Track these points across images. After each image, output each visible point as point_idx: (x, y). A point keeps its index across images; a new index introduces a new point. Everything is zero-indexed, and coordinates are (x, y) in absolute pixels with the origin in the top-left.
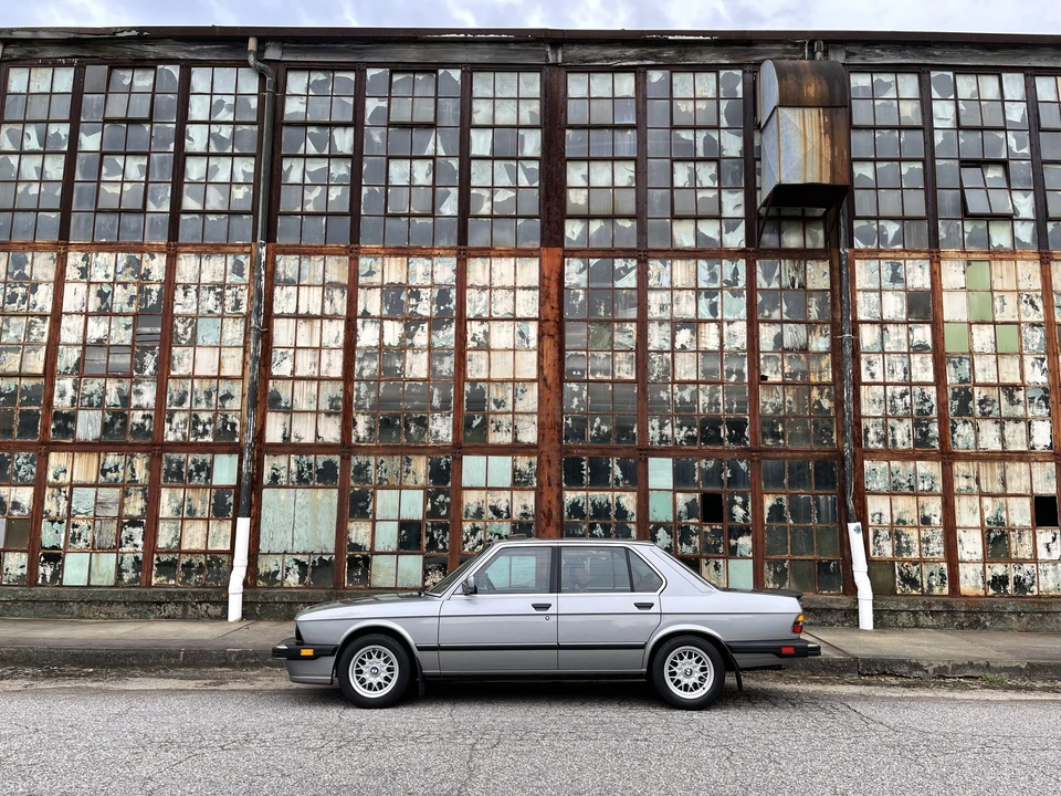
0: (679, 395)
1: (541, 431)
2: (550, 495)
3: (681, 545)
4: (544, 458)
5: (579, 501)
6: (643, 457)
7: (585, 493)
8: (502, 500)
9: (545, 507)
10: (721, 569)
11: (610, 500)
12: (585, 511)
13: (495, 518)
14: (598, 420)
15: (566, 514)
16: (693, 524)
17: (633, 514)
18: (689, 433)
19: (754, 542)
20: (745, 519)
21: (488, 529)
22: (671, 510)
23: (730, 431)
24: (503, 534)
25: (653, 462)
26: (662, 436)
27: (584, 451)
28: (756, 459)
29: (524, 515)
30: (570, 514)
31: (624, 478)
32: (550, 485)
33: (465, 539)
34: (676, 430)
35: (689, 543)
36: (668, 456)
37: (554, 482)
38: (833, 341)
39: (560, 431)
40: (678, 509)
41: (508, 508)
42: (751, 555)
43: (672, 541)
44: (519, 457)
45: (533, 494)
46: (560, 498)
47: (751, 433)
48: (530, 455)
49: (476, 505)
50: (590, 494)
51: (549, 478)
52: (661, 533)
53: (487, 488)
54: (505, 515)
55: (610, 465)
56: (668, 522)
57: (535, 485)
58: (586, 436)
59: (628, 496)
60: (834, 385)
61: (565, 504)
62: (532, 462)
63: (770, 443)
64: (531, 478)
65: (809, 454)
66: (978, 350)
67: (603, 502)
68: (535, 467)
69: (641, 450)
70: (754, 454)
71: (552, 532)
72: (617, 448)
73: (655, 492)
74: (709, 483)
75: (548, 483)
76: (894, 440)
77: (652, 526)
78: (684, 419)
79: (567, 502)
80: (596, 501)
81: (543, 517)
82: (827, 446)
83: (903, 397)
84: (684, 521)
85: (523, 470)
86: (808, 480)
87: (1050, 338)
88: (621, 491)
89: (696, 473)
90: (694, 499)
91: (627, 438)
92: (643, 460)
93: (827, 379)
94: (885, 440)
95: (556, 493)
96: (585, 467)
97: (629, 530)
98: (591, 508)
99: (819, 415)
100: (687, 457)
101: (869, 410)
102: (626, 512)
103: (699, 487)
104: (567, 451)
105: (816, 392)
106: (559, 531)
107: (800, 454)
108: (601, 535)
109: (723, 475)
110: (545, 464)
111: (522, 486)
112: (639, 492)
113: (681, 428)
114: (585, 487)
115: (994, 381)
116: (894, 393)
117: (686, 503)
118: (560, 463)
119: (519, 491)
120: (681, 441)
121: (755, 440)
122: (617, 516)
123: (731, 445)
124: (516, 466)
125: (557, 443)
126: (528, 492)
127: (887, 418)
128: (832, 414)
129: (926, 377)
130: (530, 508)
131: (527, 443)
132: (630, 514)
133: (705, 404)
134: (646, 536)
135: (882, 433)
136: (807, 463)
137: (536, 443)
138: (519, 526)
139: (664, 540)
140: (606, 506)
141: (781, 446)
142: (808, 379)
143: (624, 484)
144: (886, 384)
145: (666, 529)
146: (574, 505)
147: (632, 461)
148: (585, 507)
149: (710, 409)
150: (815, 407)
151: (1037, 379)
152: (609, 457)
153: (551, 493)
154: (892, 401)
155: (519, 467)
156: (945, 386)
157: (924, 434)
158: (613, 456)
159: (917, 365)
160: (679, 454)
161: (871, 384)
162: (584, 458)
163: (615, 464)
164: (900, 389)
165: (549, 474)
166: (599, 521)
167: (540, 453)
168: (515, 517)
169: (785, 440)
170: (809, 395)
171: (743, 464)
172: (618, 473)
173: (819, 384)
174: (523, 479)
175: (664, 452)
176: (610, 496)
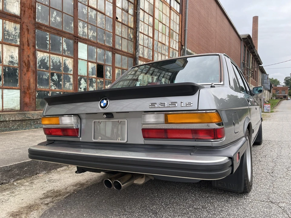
0: (90, 13)
1: (23, 8)
2: (28, 52)
3: (90, 87)
4: (25, 27)
5: (45, 59)
6: (76, 41)
7: (48, 55)
9: (25, 59)
12: (48, 65)
14: (55, 13)
15: (38, 65)
16: (94, 78)
18: (94, 34)
20: (110, 77)
22: (86, 70)
23: (107, 38)
25: (80, 45)
26: (84, 32)
27: (48, 29)
28: (114, 52)
29: (11, 62)
30: (40, 67)
31: (68, 50)
32: (28, 45)
34: (89, 31)
35: (93, 87)
36: (86, 43)
37: (31, 45)
38: (134, 12)
39: (35, 12)
40: (89, 70)
43: (87, 85)
44: (7, 22)
45: (17, 49)
46: (34, 55)
47: (113, 41)
48: (15, 22)
50: (51, 55)
51: (28, 41)
52: (83, 81)
55: (61, 41)
56: (85, 76)
57: (18, 43)
58: (48, 20)
59: (69, 60)
60: (134, 29)
61: (37, 59)
62: (17, 28)
63: (118, 47)
64: (16, 38)
65: (127, 55)
66: (159, 30)
67: (58, 62)
68: (18, 31)
69: (75, 37)
70: (114, 50)
71: (30, 76)
72: (65, 33)
73: (81, 60)
74: (100, 60)
75: (27, 44)
76: (145, 55)
77: (79, 77)
78: (92, 27)
79: (39, 58)
80: (54, 60)
81: (24, 65)
82: (131, 53)
83: (147, 40)
84: (91, 76)
85: (10, 31)
86: (126, 65)
87: (169, 32)
88: (66, 57)
89: (96, 54)
90: (95, 67)
91: (69, 28)
92: (76, 42)
93: (132, 26)
94: (143, 54)
95: (32, 52)
96: (48, 39)
97: (70, 78)
98: (51, 64)
99: (130, 40)
100: (93, 46)
101: (141, 42)
102: (68, 69)
103: (96, 61)
104: (39, 26)
105: (129, 30)
106: (35, 75)
107: (125, 54)
108: (56, 80)
109: (104, 57)
110: (25, 31)
111: (9, 42)
112: (74, 59)
113: (91, 30)
114: (48, 51)
115: (161, 41)
116: (145, 38)
117: (92, 68)
118: (35, 33)
119: (7, 45)
120: (91, 37)
121: (114, 44)
122: (64, 70)
123: (107, 44)
124: (5, 28)
125: (33, 19)
126: (14, 47)
127: (144, 46)
128: (133, 40)
129: (151, 35)
130: (16, 58)
131: (13, 14)
132: (70, 70)
133: (99, 22)
134: (77, 82)
135: (143, 51)
136: (127, 58)
137: (19, 15)
138: (8, 69)
139: (83, 85)
140: (59, 64)
141: (120, 49)
142: (128, 24)
143: (68, 53)
144: (144, 34)
145: (84, 79)
146: (43, 61)
147: (71, 42)
148: (48, 63)
149: (101, 25)
150: (129, 36)
151: (167, 44)
152: (61, 36)
153: (29, 50)
154: (145, 41)
155: (7, 28)
156: (154, 40)
157: (150, 54)
158: (63, 36)
159: (150, 30)
160: (90, 43)
161: (141, 33)
162: (48, 33)
163: (63, 42)
164: (147, 37)
165: (27, 38)
166: (56, 72)
167: (22, 23)
168: (5, 63)
169: (122, 47)
170: (128, 31)
171: (110, 54)
172: (65, 47)
173: (130, 28)
174: (10, 38)
175: (85, 41)
176: (61, 59)
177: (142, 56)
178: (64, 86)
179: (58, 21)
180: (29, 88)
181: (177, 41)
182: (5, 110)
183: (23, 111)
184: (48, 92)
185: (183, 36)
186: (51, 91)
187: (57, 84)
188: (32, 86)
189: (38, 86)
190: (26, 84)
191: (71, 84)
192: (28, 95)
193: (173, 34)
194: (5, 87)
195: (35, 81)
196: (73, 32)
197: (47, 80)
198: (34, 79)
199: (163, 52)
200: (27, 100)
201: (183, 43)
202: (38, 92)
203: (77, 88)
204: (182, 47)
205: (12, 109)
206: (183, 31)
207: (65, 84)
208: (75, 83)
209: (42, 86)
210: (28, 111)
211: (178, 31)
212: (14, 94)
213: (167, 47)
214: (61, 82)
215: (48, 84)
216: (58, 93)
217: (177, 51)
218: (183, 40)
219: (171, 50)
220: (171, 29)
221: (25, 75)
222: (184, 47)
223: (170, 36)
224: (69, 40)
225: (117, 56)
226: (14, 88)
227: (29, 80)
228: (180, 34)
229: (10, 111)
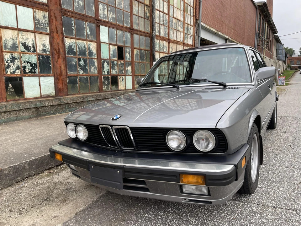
2: (57, 40)
3: (112, 70)
4: (52, 14)
5: (72, 45)
6: (98, 24)
7: (74, 40)
8: (29, 39)
9: (56, 47)
10: (124, 80)
11: (86, 45)
12: (75, 50)
13: (26, 51)
15: (66, 52)
16: (115, 60)
17: (95, 55)
18: (113, 15)
19: (132, 68)
20: (129, 59)
21: (23, 59)
22: (108, 53)
23: (125, 19)
24: (33, 62)
25: (102, 28)
26: (104, 15)
27: (73, 15)
28: (132, 33)
29: (44, 50)
30: (68, 53)
31: (91, 35)
32: (57, 33)
33: (6, 65)
34: (109, 13)
35: (115, 69)
36: (106, 26)
37: (60, 32)
40: (111, 54)
41: (33, 45)
42: (131, 74)
43: (110, 68)
44: (37, 11)
45: (48, 37)
46: (63, 42)
47: (131, 21)
48: (44, 10)
49: (11, 40)
50: (77, 41)
51: (56, 28)
52: (106, 65)
53: (18, 29)
54: (32, 49)
55: (85, 26)
56: (107, 60)
57: (48, 31)
58: (72, 5)
59: (93, 44)
60: (150, 7)
61: (66, 46)
62: (46, 16)
63: (135, 27)
64: (45, 26)
65: (145, 34)
66: (174, 5)
67: (83, 47)
68: (47, 19)
69: (97, 20)
70: (132, 31)
71: (61, 63)
72: (87, 17)
73: (103, 43)
74: (120, 42)
75: (56, 31)
76: (161, 33)
77: (102, 61)
78: (111, 8)
79: (67, 45)
80: (80, 46)
81: (55, 53)
82: (148, 32)
83: (162, 17)
84: (112, 59)
85: (40, 20)
86: (144, 44)
87: (184, 6)
88: (90, 41)
89: (116, 36)
90: (115, 49)
91: (91, 12)
92: (98, 26)
93: (148, 4)
94: (159, 32)
95: (61, 39)
96: (73, 25)
97: (94, 62)
98: (78, 50)
99: (147, 18)
100: (113, 28)
101: (157, 20)
102: (92, 53)
103: (117, 43)
104: (64, 12)
105: (146, 8)
106: (65, 61)
107: (143, 34)
108: (83, 65)
109: (123, 38)
110: (53, 18)
111: (41, 31)
112: (97, 43)
113: (110, 12)
114: (74, 37)
115: (176, 17)
116: (161, 15)
117: (113, 51)
118: (61, 20)
119: (39, 34)
120: (111, 19)
121: (132, 25)
122: (89, 55)
123: (126, 25)
124: (36, 16)
125: (59, 6)
126: (45, 35)
127: (159, 24)
128: (149, 19)
129: (166, 11)
130: (47, 46)
131: (41, 2)
132: (94, 54)
133: (117, 2)
134: (101, 65)
135: (159, 29)
136: (144, 38)
137: (46, 3)
138: (42, 58)
139: (106, 67)
140: (84, 49)
141: (138, 29)
142: (144, 2)
143: (91, 37)
144: (160, 11)
145: (107, 62)
146: (70, 47)
147: (94, 25)
148: (75, 49)
149: (119, 5)
150: (146, 15)
151: (182, 19)
152: (84, 21)
153: (58, 38)
154: (160, 18)
155: (37, 17)
156: (169, 16)
157: (166, 32)
158: (86, 21)
159: (165, 6)
160: (110, 25)
161: (157, 10)
162: (73, 19)
163: (87, 26)
164: (162, 14)
165: (56, 26)
166: (82, 57)
167: (50, 10)
168: (39, 52)
169: (139, 27)
170: (144, 9)
171: (129, 35)
172: (88, 31)
173: (147, 5)
174: (41, 27)
175: (106, 24)
176: (86, 44)
177: (158, 34)
178: (90, 70)
179: (81, 6)
180: (61, 74)
181: (192, 15)
182: (43, 96)
183: (58, 96)
184: (77, 77)
185: (197, 9)
186: (79, 76)
187: (84, 69)
188: (64, 72)
189: (68, 72)
190: (58, 71)
191: (96, 68)
192: (61, 81)
193: (188, 8)
194: (41, 75)
195: (65, 67)
196: (94, 16)
197: (75, 66)
198: (65, 65)
199: (179, 28)
200: (60, 86)
201: (197, 16)
202: (68, 77)
203: (101, 71)
204: (196, 22)
205: (49, 95)
206: (197, 3)
207: (90, 68)
208: (99, 66)
209: (71, 71)
210: (62, 96)
211: (192, 5)
212: (49, 81)
213: (182, 23)
214: (87, 67)
215: (76, 69)
216: (85, 77)
217: (192, 26)
218: (197, 14)
219: (186, 25)
220: (186, 3)
221: (57, 62)
222: (198, 22)
223: (185, 10)
224: (91, 24)
225: (136, 37)
226: (48, 75)
227: (61, 67)
228: (194, 7)
229: (47, 97)
